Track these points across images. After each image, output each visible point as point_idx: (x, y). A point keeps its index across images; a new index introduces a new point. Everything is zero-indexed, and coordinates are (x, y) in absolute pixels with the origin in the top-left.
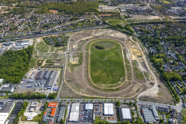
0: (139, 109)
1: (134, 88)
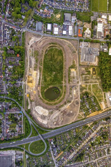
0: (43, 30)
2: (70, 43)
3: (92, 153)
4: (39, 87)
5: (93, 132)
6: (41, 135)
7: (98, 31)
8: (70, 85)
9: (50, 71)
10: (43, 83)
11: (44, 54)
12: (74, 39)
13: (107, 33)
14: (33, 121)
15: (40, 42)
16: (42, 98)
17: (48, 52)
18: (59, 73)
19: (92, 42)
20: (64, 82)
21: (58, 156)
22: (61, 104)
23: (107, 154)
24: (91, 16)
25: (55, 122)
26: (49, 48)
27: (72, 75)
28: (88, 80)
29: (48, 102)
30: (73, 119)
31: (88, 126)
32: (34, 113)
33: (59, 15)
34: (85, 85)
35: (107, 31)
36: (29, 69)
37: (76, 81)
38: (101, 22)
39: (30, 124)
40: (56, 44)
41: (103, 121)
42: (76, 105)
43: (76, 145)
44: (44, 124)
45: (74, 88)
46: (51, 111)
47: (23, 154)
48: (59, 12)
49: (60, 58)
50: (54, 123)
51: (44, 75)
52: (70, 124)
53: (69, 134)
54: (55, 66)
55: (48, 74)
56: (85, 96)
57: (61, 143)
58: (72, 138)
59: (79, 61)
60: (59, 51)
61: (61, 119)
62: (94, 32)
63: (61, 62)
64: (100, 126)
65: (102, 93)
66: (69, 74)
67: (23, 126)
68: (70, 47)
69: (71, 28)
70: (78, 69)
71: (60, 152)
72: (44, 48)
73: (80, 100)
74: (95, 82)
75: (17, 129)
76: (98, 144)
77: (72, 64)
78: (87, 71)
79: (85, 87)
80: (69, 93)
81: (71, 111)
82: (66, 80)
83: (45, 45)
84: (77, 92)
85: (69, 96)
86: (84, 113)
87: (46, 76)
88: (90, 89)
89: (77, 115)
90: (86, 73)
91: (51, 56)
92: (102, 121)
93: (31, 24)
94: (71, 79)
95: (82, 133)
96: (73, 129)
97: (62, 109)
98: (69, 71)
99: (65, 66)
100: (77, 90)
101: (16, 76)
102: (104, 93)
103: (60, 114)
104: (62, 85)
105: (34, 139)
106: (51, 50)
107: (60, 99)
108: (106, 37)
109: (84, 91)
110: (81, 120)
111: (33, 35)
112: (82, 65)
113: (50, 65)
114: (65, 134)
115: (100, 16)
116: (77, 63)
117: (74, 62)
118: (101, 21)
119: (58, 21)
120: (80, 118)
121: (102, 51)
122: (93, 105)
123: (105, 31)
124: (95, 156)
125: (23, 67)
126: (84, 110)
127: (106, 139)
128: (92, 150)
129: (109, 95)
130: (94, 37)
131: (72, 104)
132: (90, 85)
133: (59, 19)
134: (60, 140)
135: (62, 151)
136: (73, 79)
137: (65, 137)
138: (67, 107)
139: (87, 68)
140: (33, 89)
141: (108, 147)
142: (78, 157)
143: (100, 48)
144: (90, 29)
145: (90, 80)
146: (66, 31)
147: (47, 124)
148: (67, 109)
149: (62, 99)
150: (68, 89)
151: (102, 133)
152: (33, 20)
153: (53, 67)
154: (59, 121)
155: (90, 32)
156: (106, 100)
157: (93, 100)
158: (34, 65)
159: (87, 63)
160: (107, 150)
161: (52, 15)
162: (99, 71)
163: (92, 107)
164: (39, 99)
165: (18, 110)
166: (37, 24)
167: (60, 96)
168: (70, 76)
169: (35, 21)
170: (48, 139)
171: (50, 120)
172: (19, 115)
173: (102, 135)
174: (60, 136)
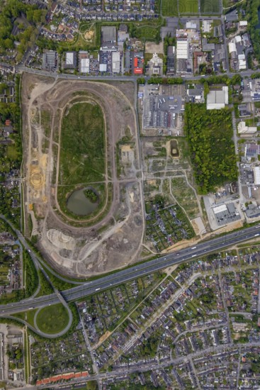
0: (58, 66)
1: (57, 95)
2: (118, 90)
3: (180, 339)
4: (54, 187)
5: (178, 287)
6: (61, 294)
7: (178, 57)
8: (121, 181)
9: (77, 152)
10: (61, 180)
11: (62, 116)
12: (125, 80)
13: (201, 60)
14: (42, 262)
15: (52, 93)
16: (61, 212)
17: (70, 112)
18: (96, 156)
19: (165, 83)
20: (106, 176)
21: (100, 343)
22: (104, 224)
23: (215, 344)
24: (163, 28)
25: (91, 263)
26: (71, 102)
27: (124, 159)
28: (162, 168)
29: (73, 220)
30: (130, 258)
31: (166, 274)
32: (44, 243)
33: (91, 33)
34: (155, 181)
35: (200, 56)
37: (133, 172)
38: (186, 37)
39: (38, 269)
40: (87, 94)
41: (201, 264)
42: (136, 226)
43: (140, 317)
44: (67, 269)
45: (130, 188)
46: (80, 239)
47: (23, 333)
48: (90, 26)
49: (96, 123)
50: (87, 266)
51: (62, 162)
52: (123, 269)
53: (122, 291)
54: (87, 140)
55: (71, 159)
56: (157, 205)
57: (105, 313)
58: (129, 300)
59: (139, 128)
60: (94, 108)
61: (102, 258)
62: (169, 61)
63: (100, 131)
64: (195, 275)
65: (195, 198)
66: (118, 158)
67: (21, 271)
68: (117, 98)
69: (116, 57)
70: (137, 144)
71: (104, 333)
72: (62, 105)
73: (143, 214)
74: (179, 173)
75: (10, 278)
76: (193, 318)
77: (124, 135)
78: (158, 150)
79: (155, 185)
80: (118, 200)
81: (125, 240)
82: (111, 170)
83: (64, 98)
84: (136, 196)
85: (119, 206)
86: (155, 243)
87: (68, 164)
88: (166, 189)
89: (139, 248)
90: (156, 153)
91: (78, 120)
92: (198, 263)
93: (34, 57)
94: (122, 168)
95: (152, 290)
96: (132, 281)
97: (106, 235)
98: (118, 151)
99: (108, 139)
100: (137, 193)
101: (6, 167)
103: (100, 246)
104: (104, 183)
105: (45, 301)
106: (77, 107)
107: (101, 213)
108: (198, 69)
109: (153, 194)
110: (150, 259)
111: (38, 78)
112: (146, 137)
113: (75, 139)
114: (113, 292)
115: (182, 26)
116: (134, 131)
117: (127, 131)
118: (186, 34)
119: (88, 46)
120: (147, 255)
121: (190, 101)
122: (176, 227)
123: (195, 56)
124: (187, 347)
125: (19, 146)
126: (154, 236)
127: (211, 306)
128: (178, 331)
129: (213, 202)
130: (170, 72)
131: (127, 224)
132: (166, 180)
133: (91, 41)
134: (102, 305)
135: (107, 330)
136: (127, 167)
137: (113, 297)
138: (116, 231)
139: (157, 143)
140: (41, 193)
141: (217, 326)
142: (144, 346)
143: (185, 96)
144: (160, 55)
145: (166, 168)
146: (106, 65)
147: (74, 268)
148: (116, 235)
149: (104, 213)
150: (117, 192)
151: (202, 291)
152: (37, 49)
153: (82, 143)
154: (98, 262)
155: (160, 61)
156: (205, 213)
157: (175, 214)
158: (42, 140)
159: (157, 131)
160: (215, 333)
161: (77, 35)
162: (185, 147)
163: (174, 230)
164: (54, 213)
165: (11, 238)
166: (44, 56)
167: (100, 206)
168: (120, 161)
169: (42, 49)
170: (76, 302)
171: (80, 259)
172: (13, 247)
173: (201, 297)
174: (102, 295)
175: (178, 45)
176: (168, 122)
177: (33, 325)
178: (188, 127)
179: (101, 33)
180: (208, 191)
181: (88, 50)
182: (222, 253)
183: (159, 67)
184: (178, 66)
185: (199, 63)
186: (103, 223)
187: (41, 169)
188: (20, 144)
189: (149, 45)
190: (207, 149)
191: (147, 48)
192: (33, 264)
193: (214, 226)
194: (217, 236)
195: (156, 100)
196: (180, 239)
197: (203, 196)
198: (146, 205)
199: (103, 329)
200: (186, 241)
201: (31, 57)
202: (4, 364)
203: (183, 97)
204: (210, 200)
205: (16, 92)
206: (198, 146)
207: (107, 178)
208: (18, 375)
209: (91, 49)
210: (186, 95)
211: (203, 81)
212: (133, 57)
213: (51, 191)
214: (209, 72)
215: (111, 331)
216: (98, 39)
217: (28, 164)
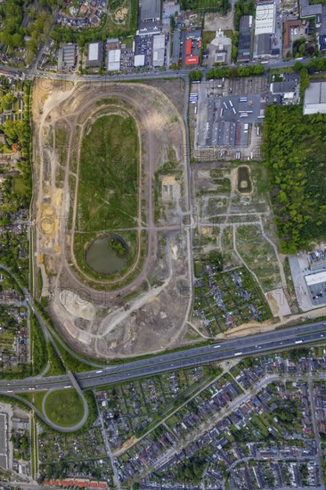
0: (78, 65)
1: (76, 106)
3: (238, 466)
4: (70, 234)
5: (239, 392)
6: (76, 377)
7: (258, 32)
8: (160, 229)
9: (100, 185)
10: (79, 224)
11: (81, 136)
12: (171, 76)
13: (296, 34)
14: (53, 332)
15: (70, 104)
16: (78, 268)
17: (93, 129)
18: (125, 191)
19: (234, 76)
20: (139, 220)
21: (123, 449)
22: (133, 289)
23: (295, 485)
25: (115, 341)
26: (93, 116)
27: (165, 196)
28: (223, 210)
29: (93, 280)
30: (169, 340)
31: (221, 370)
32: (55, 307)
33: (125, 11)
34: (210, 230)
35: (296, 27)
36: (44, 185)
37: (178, 215)
39: (47, 341)
40: (115, 102)
41: (279, 361)
42: (179, 295)
43: (179, 425)
44: (84, 345)
45: (172, 238)
46: (102, 306)
47: (30, 418)
48: (123, 1)
49: (127, 143)
50: (109, 344)
51: (81, 199)
52: (159, 354)
53: (156, 385)
54: (114, 169)
55: (93, 195)
56: (212, 267)
57: (131, 411)
58: (166, 399)
59: (190, 150)
60: (125, 123)
61: (130, 335)
62: (242, 39)
63: (132, 156)
64: (268, 378)
65: (274, 259)
66: (157, 195)
67: (29, 340)
68: (158, 104)
69: (159, 43)
70: (185, 174)
71: (129, 438)
72: (82, 119)
73: (190, 278)
74: (249, 219)
75: (15, 348)
76: (261, 440)
77: (167, 161)
78: (217, 182)
79: (210, 236)
80: (155, 256)
81: (162, 313)
82: (146, 212)
83: (85, 110)
84: (182, 252)
85: (156, 264)
86: (207, 322)
87: (88, 202)
88: (227, 242)
89: (183, 326)
90: (214, 187)
91: (103, 141)
92: (275, 360)
93: (48, 56)
94: (161, 210)
95: (199, 390)
96: (171, 372)
97: (136, 305)
98: (157, 185)
99: (143, 168)
100: (182, 246)
101: (13, 206)
102: (284, 256)
103: (127, 319)
104: (136, 231)
105: (57, 383)
106: (101, 122)
107: (129, 272)
108: (291, 49)
109: (207, 249)
110: (197, 345)
112: (199, 162)
113: (98, 167)
114: (144, 385)
117: (171, 154)
119: (120, 30)
120: (194, 338)
121: (275, 103)
122: (242, 300)
123: (286, 27)
124: (248, 480)
125: (28, 178)
126: (206, 312)
127: (291, 428)
128: (236, 455)
129: (307, 266)
130: (244, 57)
131: (166, 291)
132: (229, 228)
133: (124, 23)
134: (128, 400)
135: (134, 434)
136: (169, 208)
137: (142, 392)
138: (150, 300)
139: (216, 171)
140: (53, 241)
141: (300, 458)
142: (185, 466)
143: (266, 94)
144: (227, 33)
145: (229, 210)
146: (143, 56)
147: (92, 345)
148: (150, 306)
149: (134, 273)
150: (153, 243)
151: (277, 402)
152: (52, 43)
153: (108, 173)
154: (125, 341)
155: (228, 41)
156: (290, 283)
157: (240, 281)
158: (56, 170)
159: (217, 153)
160: (295, 468)
161: (104, 17)
162: (262, 178)
163: (236, 304)
164: (69, 270)
165: (18, 298)
166: (60, 52)
167: (130, 263)
168: (159, 198)
169: (58, 42)
170: (94, 391)
171: (101, 334)
172: (19, 309)
173: (276, 410)
174: (128, 387)
175: (257, 13)
176: (236, 139)
177: (41, 411)
178: (269, 146)
179: (139, 9)
180: (298, 248)
181: (119, 36)
182: (316, 349)
183: (224, 51)
184: (256, 46)
185: (293, 39)
186: (133, 287)
187: (54, 209)
188: (29, 175)
189: (210, 19)
190: (300, 181)
191: (206, 23)
192: (42, 334)
193: (305, 304)
194: (309, 321)
195: (218, 105)
196: (246, 321)
197: (289, 256)
198: (195, 265)
199: (127, 433)
200: (256, 324)
201: (44, 55)
202: (8, 450)
203: (263, 97)
204: (300, 262)
205: (26, 105)
206: (284, 176)
207: (139, 224)
208: (23, 468)
209: (123, 35)
210: (269, 93)
211: (298, 69)
212: (185, 40)
213: (66, 239)
214: (310, 51)
215: (138, 437)
216: (133, 19)
217: (39, 203)
